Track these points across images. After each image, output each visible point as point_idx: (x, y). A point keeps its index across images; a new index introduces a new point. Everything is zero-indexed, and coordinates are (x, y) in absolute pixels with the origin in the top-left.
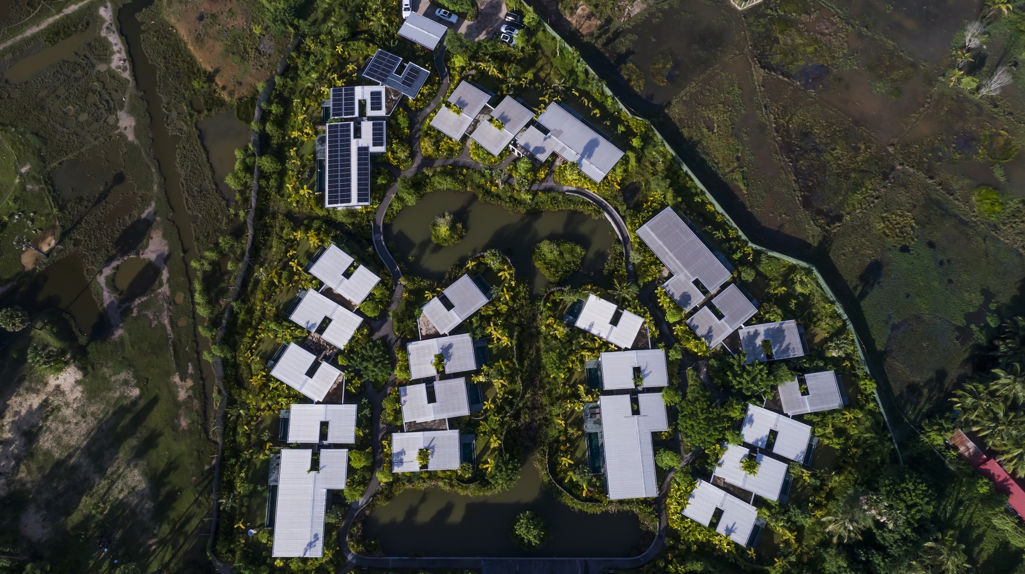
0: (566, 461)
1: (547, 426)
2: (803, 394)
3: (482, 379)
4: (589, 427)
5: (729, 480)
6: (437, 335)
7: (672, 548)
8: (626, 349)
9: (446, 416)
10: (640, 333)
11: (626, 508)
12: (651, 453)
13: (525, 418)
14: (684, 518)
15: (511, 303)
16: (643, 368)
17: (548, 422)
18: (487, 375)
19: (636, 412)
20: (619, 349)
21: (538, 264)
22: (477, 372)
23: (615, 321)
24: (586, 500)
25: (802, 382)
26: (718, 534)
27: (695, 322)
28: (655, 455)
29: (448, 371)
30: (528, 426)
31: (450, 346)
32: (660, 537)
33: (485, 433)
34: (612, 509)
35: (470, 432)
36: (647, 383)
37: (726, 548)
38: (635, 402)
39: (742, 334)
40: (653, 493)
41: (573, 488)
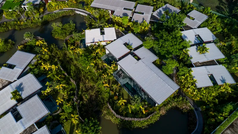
0: (122, 102)
1: (101, 94)
2: (193, 20)
3: (48, 90)
4: (122, 81)
5: (201, 61)
6: (10, 83)
7: (208, 110)
8: (115, 40)
9: (32, 122)
10: (116, 32)
11: (169, 106)
12: (159, 71)
13: (86, 97)
14: (199, 89)
15: (49, 53)
16: (128, 42)
17: (99, 92)
18: (50, 86)
19: (139, 59)
20: (112, 41)
21: (56, 37)
22: (44, 88)
23: (103, 33)
24: (147, 115)
25: (189, 17)
26: (220, 86)
27: (135, 20)
28: (162, 70)
29: (24, 96)
30: (90, 100)
31: (21, 84)
32: (196, 109)
33: (66, 118)
34: (163, 112)
35: (57, 125)
36: (134, 47)
37: (230, 90)
38: (134, 55)
39: (155, 14)
40: (176, 87)
41: (136, 114)
